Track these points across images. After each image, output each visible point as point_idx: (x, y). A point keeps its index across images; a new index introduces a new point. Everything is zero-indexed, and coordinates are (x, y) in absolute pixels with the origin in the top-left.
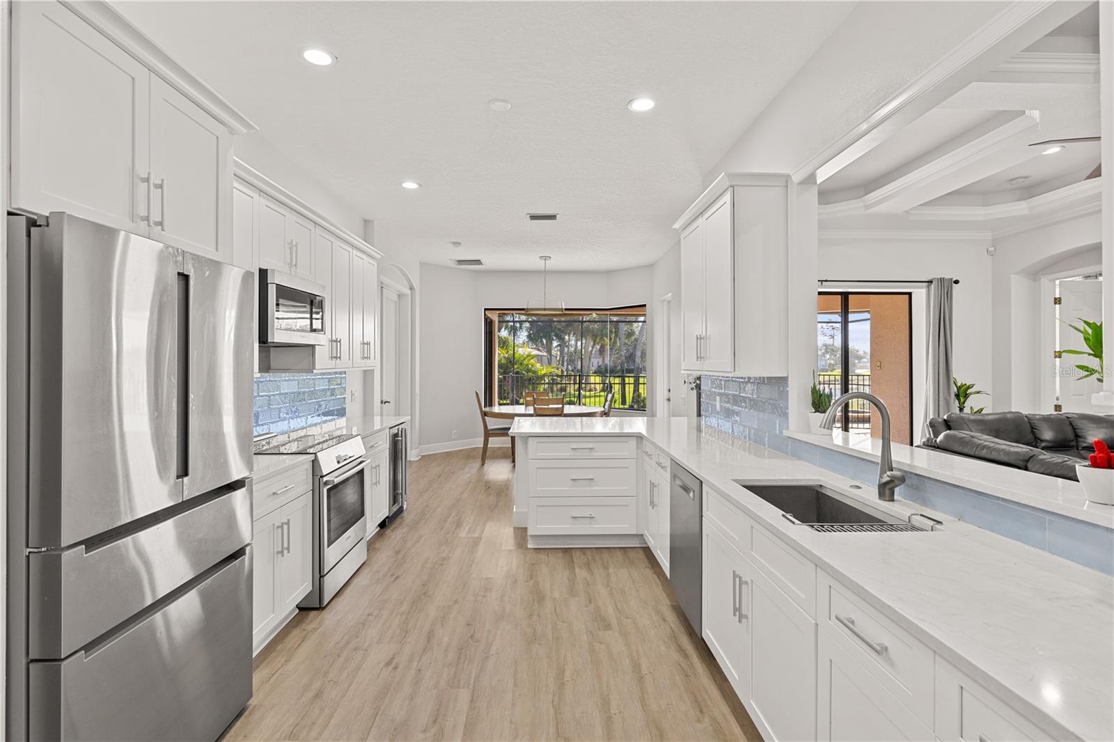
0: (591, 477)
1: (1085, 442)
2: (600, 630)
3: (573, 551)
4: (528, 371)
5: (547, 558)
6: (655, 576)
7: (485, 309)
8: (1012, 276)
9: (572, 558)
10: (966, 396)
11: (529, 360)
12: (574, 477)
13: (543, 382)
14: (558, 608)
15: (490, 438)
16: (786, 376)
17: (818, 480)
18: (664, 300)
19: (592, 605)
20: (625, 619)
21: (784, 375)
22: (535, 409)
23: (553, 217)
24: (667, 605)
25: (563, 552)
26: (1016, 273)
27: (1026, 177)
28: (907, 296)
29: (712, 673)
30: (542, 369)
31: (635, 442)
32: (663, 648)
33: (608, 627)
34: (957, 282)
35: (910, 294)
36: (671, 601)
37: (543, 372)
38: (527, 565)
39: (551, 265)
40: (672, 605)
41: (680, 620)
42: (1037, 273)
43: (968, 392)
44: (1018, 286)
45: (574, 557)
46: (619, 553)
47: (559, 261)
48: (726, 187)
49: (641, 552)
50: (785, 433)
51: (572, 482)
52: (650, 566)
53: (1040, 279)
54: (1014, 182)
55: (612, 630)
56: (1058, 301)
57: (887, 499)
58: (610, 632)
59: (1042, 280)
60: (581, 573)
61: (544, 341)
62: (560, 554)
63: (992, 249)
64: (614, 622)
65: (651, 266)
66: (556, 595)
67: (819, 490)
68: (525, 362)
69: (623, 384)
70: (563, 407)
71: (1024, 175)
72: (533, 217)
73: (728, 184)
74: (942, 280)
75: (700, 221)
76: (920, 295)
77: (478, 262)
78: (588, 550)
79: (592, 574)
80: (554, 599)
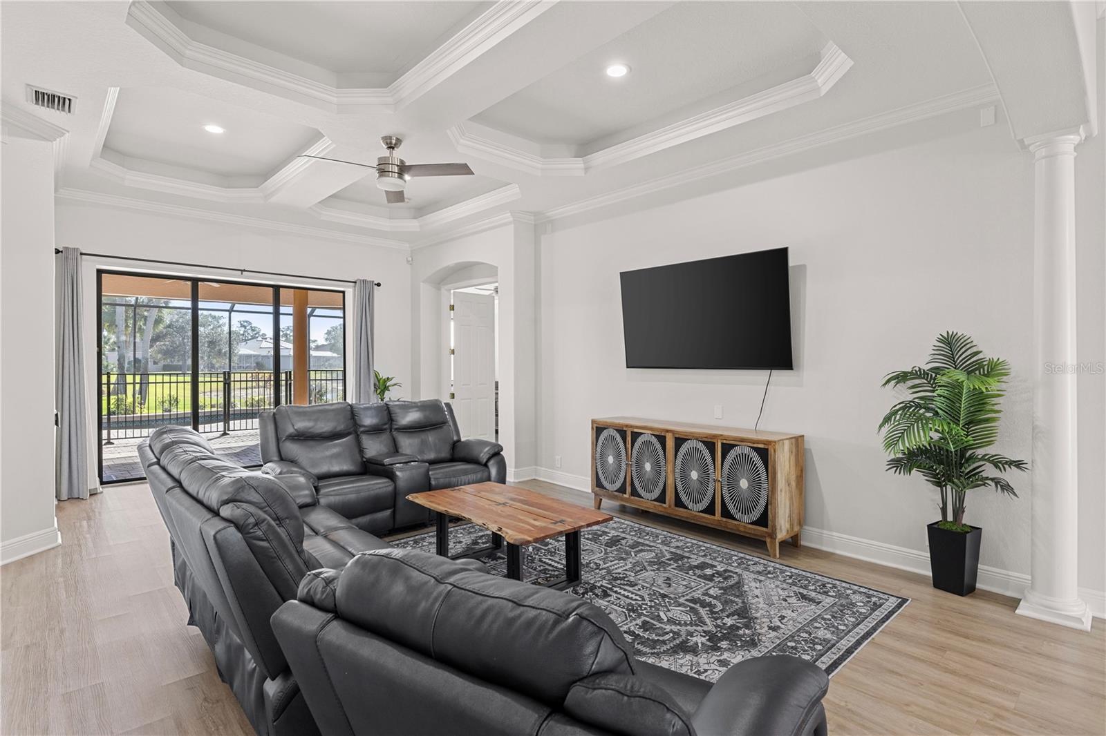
1: (396, 425)
8: (422, 283)
10: (386, 388)
26: (425, 281)
28: (342, 294)
34: (379, 285)
35: (343, 292)
42: (439, 282)
43: (388, 384)
44: (426, 291)
53: (440, 288)
56: (452, 308)
59: (442, 289)
63: (410, 259)
74: (364, 281)
76: (350, 292)
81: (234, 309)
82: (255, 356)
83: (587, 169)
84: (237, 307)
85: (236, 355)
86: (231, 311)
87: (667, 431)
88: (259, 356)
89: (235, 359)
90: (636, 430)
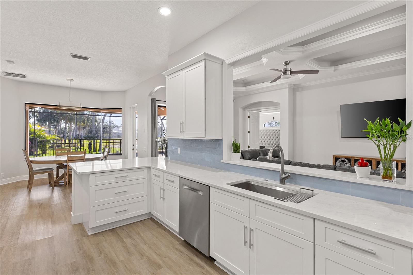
0: (125, 190)
2: (157, 270)
3: (116, 229)
4: (40, 137)
5: (103, 238)
6: (163, 231)
7: (25, 103)
9: (118, 233)
11: (41, 132)
12: (117, 192)
13: (49, 143)
14: (127, 266)
15: (35, 175)
16: (222, 139)
17: (249, 179)
18: (131, 107)
19: (145, 258)
20: (165, 259)
21: (221, 138)
22: (68, 157)
23: (86, 59)
24: (178, 244)
25: (111, 232)
26: (241, 108)
27: (247, 80)
29: (217, 271)
30: (48, 137)
31: (147, 171)
32: (191, 267)
33: (160, 267)
36: (178, 242)
37: (49, 138)
38: (93, 246)
39: (73, 84)
40: (180, 243)
41: (187, 249)
42: (245, 108)
44: (241, 111)
45: (119, 233)
46: (140, 224)
47: (78, 82)
48: (202, 59)
49: (150, 221)
50: (222, 161)
51: (115, 194)
52: (158, 227)
53: (245, 110)
54: (244, 81)
55: (163, 267)
56: (249, 117)
57: (283, 184)
58: (163, 269)
59: (246, 111)
60: (128, 241)
61: (47, 123)
62: (110, 234)
63: (234, 100)
64: (161, 262)
65: (124, 92)
66: (122, 258)
67: (249, 183)
68: (38, 133)
69: (94, 143)
70: (85, 156)
71: (247, 79)
72: (74, 56)
73: (204, 58)
75: (181, 73)
77: (23, 76)
78: (124, 227)
79: (134, 240)
80: (122, 261)
81: (112, 116)
82: (117, 133)
83: (335, 70)
84: (113, 115)
85: (112, 133)
86: (110, 116)
87: (373, 159)
88: (119, 133)
89: (111, 134)
90: (356, 159)
